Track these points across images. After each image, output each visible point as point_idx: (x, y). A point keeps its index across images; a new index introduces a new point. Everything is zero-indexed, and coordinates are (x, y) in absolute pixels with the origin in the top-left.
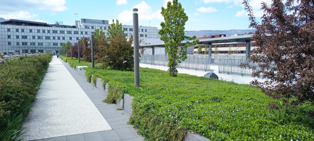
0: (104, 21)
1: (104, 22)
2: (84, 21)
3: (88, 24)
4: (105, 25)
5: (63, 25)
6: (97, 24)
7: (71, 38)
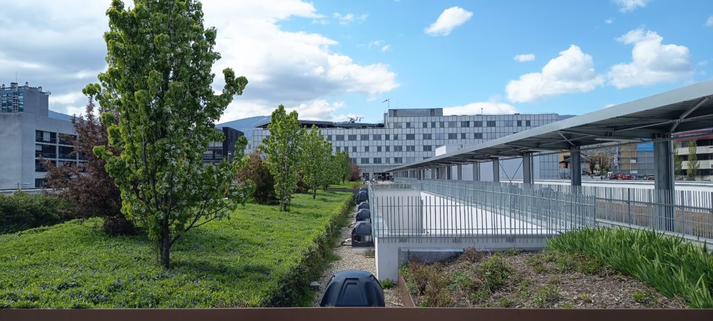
0: (432, 110)
1: (433, 112)
2: (394, 112)
3: (400, 120)
4: (433, 119)
5: (361, 124)
6: (417, 119)
7: (367, 149)
